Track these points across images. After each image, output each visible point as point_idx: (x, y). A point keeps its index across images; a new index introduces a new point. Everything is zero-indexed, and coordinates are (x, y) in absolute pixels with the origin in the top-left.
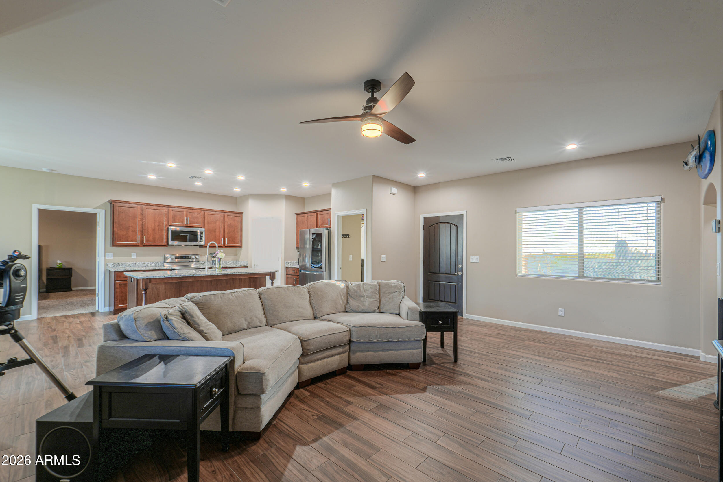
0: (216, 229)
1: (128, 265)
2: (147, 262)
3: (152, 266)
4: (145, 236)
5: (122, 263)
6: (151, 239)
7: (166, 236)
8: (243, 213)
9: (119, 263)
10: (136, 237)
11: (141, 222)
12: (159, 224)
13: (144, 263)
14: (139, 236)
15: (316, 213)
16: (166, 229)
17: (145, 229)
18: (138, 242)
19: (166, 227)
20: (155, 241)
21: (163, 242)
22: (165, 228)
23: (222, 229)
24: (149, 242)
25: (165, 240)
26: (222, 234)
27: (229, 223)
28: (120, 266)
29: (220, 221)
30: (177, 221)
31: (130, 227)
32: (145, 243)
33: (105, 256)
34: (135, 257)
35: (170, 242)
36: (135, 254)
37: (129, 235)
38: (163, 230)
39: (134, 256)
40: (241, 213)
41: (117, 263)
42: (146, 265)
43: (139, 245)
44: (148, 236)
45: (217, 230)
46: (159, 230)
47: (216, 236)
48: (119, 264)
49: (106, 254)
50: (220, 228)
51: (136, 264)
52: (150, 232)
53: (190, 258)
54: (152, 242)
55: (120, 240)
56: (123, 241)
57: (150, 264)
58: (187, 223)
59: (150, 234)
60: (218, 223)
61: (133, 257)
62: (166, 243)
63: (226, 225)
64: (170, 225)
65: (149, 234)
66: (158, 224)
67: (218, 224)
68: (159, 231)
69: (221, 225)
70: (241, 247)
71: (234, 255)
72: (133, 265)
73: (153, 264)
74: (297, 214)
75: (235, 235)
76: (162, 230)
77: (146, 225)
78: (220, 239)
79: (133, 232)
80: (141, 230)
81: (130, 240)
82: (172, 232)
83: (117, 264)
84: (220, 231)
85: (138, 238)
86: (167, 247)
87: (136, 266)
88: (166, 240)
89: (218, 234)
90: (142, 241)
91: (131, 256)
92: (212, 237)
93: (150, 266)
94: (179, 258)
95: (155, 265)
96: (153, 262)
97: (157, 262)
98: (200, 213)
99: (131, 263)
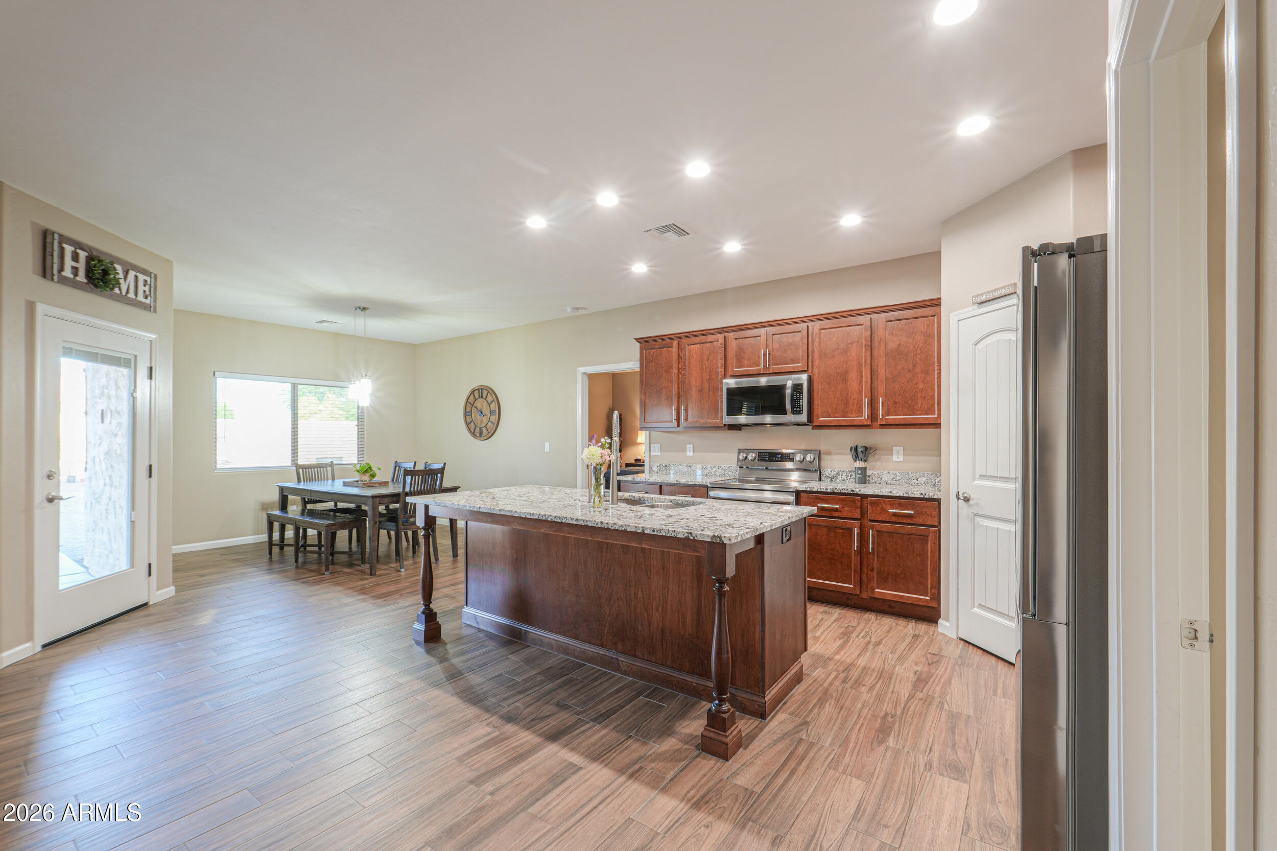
0: (847, 372)
1: (680, 470)
2: (710, 466)
3: (718, 474)
4: (685, 407)
5: (671, 464)
6: (696, 412)
7: (722, 403)
8: (939, 299)
9: (667, 464)
10: (672, 410)
12: (710, 376)
13: (704, 467)
14: (676, 407)
16: (721, 385)
17: (686, 391)
18: (675, 420)
19: (720, 382)
20: (703, 418)
21: (718, 419)
26: (868, 386)
27: (890, 345)
28: (669, 471)
29: (861, 343)
30: (746, 362)
31: (662, 389)
32: (684, 421)
33: (650, 451)
34: (692, 454)
35: (727, 419)
36: (692, 446)
37: (662, 405)
38: (717, 389)
39: (690, 451)
40: (937, 303)
41: (664, 464)
42: (708, 471)
43: (677, 426)
44: (691, 406)
45: (853, 375)
46: (709, 390)
47: (847, 394)
48: (666, 466)
49: (652, 445)
50: (860, 365)
51: (692, 468)
52: (693, 396)
54: (698, 418)
55: (649, 418)
57: (714, 469)
58: (764, 365)
59: (693, 401)
60: (854, 353)
61: (688, 454)
62: (721, 421)
64: (727, 374)
66: (708, 377)
68: (711, 393)
70: (937, 424)
72: (686, 469)
73: (720, 470)
75: (917, 383)
76: (715, 390)
77: (687, 383)
78: (861, 400)
79: (666, 399)
80: (680, 393)
82: (728, 389)
83: (664, 467)
84: (862, 377)
86: (720, 430)
88: (721, 413)
89: (853, 386)
91: (686, 451)
92: (835, 397)
93: (713, 473)
94: (767, 459)
95: (723, 472)
96: (720, 466)
97: (727, 466)
98: (800, 332)
99: (684, 464)
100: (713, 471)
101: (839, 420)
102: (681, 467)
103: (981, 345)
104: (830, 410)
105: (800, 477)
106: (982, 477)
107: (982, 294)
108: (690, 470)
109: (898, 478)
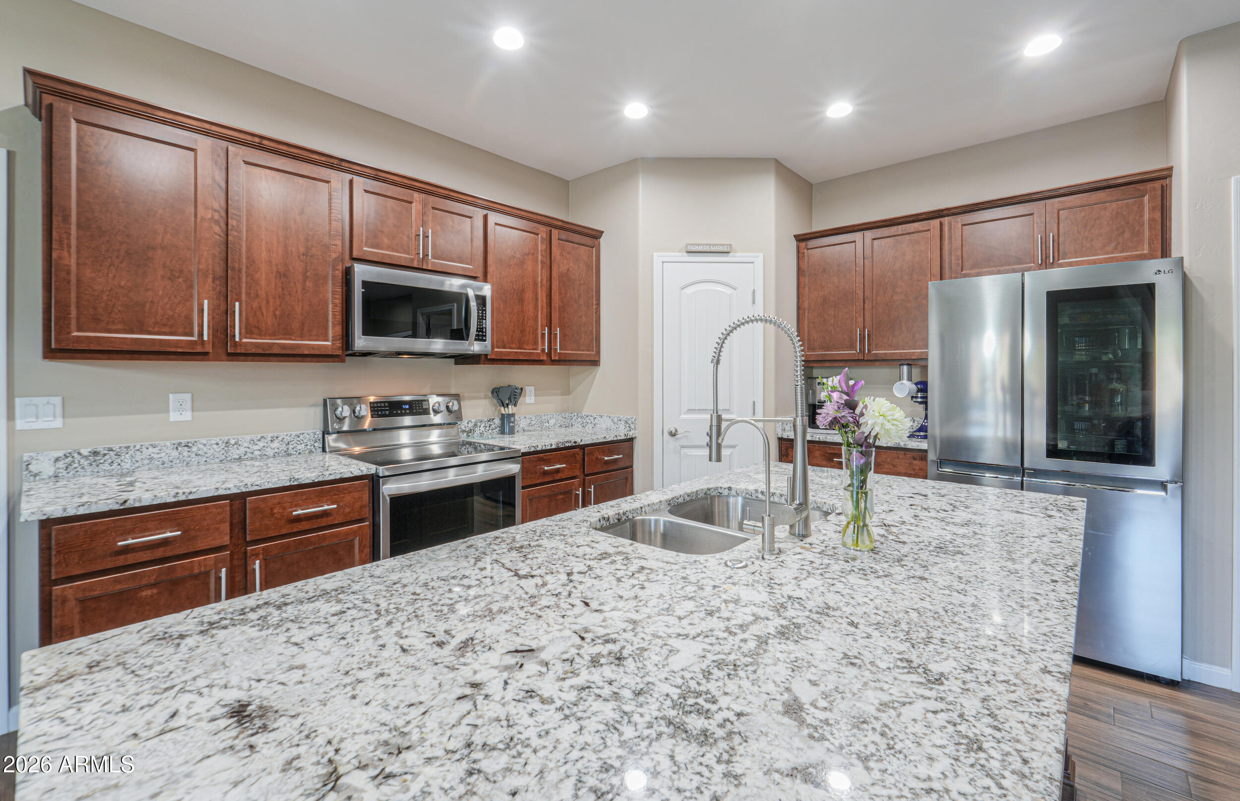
0: (523, 290)
1: (151, 459)
2: (248, 438)
3: (270, 452)
4: (237, 304)
5: (116, 447)
6: (269, 320)
7: (338, 309)
8: (602, 232)
9: (100, 449)
10: (191, 310)
11: (217, 229)
12: (307, 248)
13: (233, 442)
14: (206, 302)
15: (936, 223)
16: (339, 274)
17: (240, 271)
18: (201, 334)
19: (340, 267)
20: (288, 334)
21: (327, 340)
22: (334, 269)
23: (544, 289)
24: (261, 335)
25: (333, 330)
26: (545, 310)
27: (563, 269)
28: (106, 466)
29: (537, 258)
30: (386, 240)
31: (154, 248)
32: (237, 339)
33: (10, 417)
34: (187, 416)
35: (361, 342)
36: (187, 397)
37: (150, 293)
38: (325, 278)
39: (180, 408)
40: (596, 235)
41: (85, 452)
42: (243, 450)
43: (209, 348)
44: (255, 305)
45: (529, 295)
46: (305, 278)
47: (524, 320)
48: (95, 453)
50: (535, 284)
51: (194, 449)
52: (263, 282)
53: (426, 412)
54: (274, 335)
55: (96, 322)
56: (114, 327)
57: (261, 444)
58: (426, 255)
59: (262, 293)
60: (529, 266)
61: (174, 416)
62: (339, 344)
63: (554, 275)
64: (355, 254)
65: (257, 296)
66: (302, 250)
67: (530, 268)
68: (309, 284)
69: (541, 275)
70: (595, 363)
71: (562, 394)
72: (175, 453)
73: (276, 444)
74: (801, 239)
75: (580, 317)
76: (320, 279)
77: (244, 249)
78: (536, 329)
79: (172, 278)
80: (219, 270)
81: (156, 323)
82: (365, 284)
83: (86, 457)
84: (537, 299)
85: (201, 311)
86: (343, 361)
87: (195, 459)
88: (339, 329)
89: (529, 308)
90: (222, 330)
91: (168, 411)
92: (511, 321)
93: (259, 453)
94: (387, 413)
95: (284, 447)
96: (276, 435)
97: (294, 433)
98: (470, 217)
99: (168, 443)
100: (256, 447)
101: (516, 353)
102: (156, 450)
103: (688, 291)
104: (505, 338)
105: (440, 436)
106: (690, 411)
107: (699, 245)
108: (186, 454)
109: (533, 423)
